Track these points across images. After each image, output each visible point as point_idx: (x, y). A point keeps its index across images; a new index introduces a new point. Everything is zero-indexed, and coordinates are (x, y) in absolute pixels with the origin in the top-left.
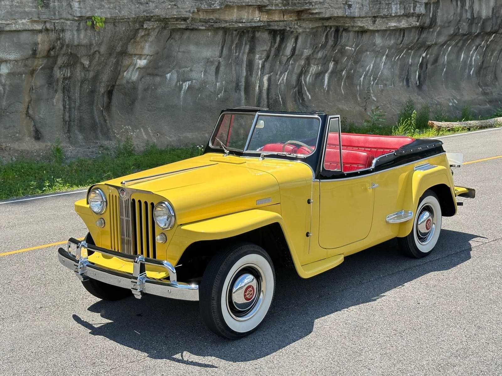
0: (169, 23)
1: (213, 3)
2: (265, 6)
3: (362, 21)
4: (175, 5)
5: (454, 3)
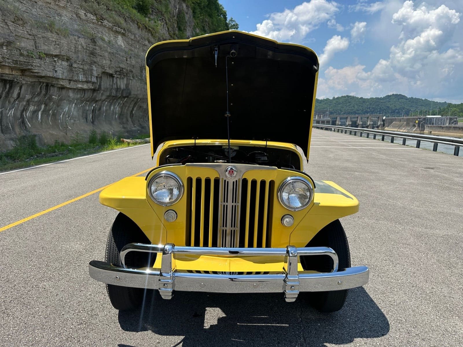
3: (63, 81)
5: (109, 79)
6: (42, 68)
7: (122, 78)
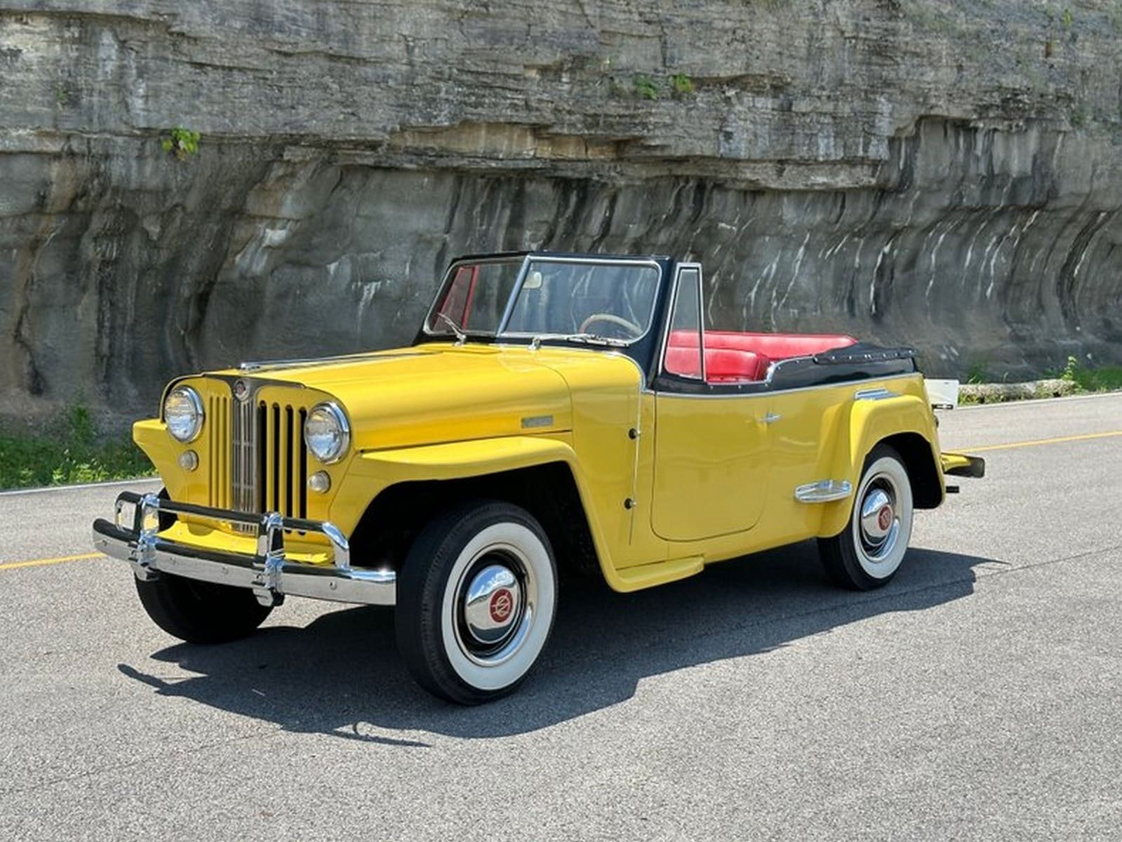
0: (339, 152)
1: (435, 113)
2: (547, 127)
3: (754, 168)
4: (353, 114)
5: (952, 141)
6: (678, 131)
7: (1018, 132)
